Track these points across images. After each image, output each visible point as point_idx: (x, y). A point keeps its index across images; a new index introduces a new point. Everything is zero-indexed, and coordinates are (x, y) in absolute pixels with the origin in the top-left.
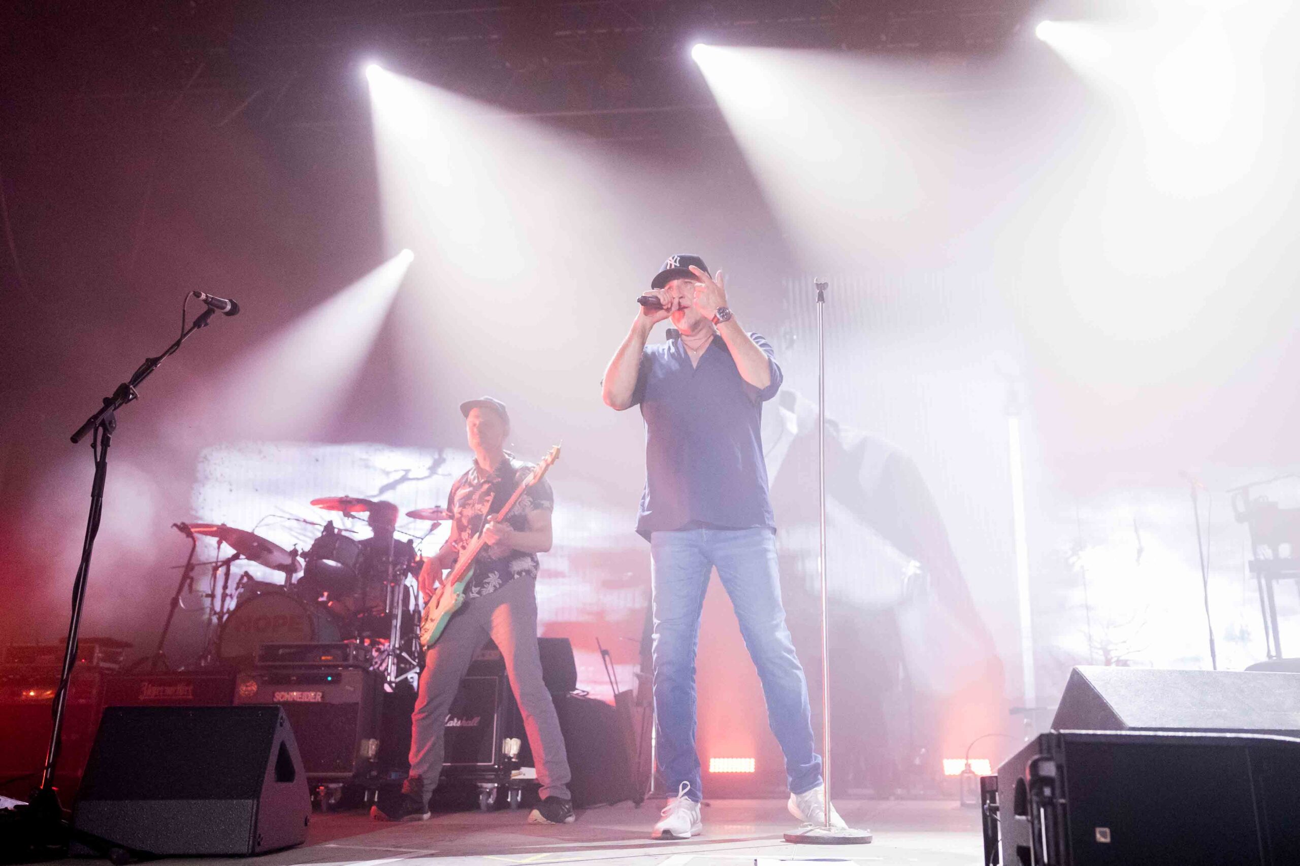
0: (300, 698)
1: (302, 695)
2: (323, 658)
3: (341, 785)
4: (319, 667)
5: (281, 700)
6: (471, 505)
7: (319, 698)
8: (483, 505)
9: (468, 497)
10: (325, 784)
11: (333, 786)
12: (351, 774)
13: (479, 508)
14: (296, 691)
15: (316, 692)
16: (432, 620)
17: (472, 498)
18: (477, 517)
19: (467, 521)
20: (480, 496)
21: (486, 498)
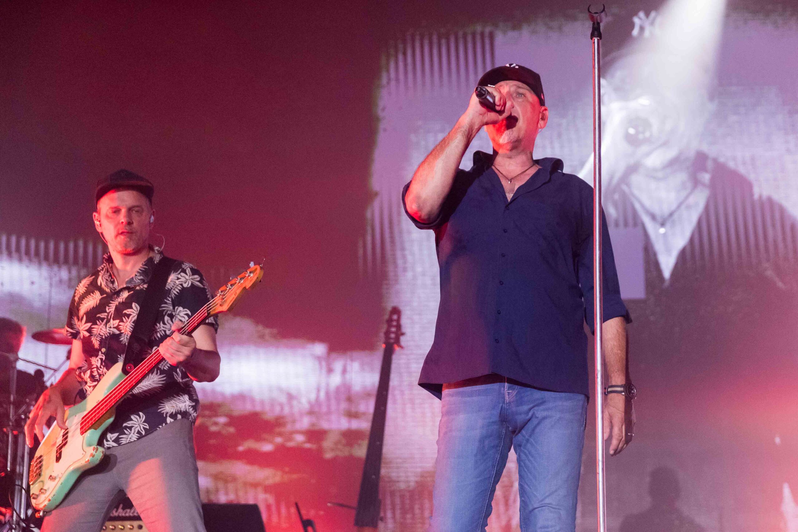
6: (105, 321)
8: (123, 321)
9: (101, 307)
13: (116, 325)
16: (51, 478)
17: (106, 312)
18: (115, 337)
19: (98, 343)
20: (117, 308)
21: (125, 311)
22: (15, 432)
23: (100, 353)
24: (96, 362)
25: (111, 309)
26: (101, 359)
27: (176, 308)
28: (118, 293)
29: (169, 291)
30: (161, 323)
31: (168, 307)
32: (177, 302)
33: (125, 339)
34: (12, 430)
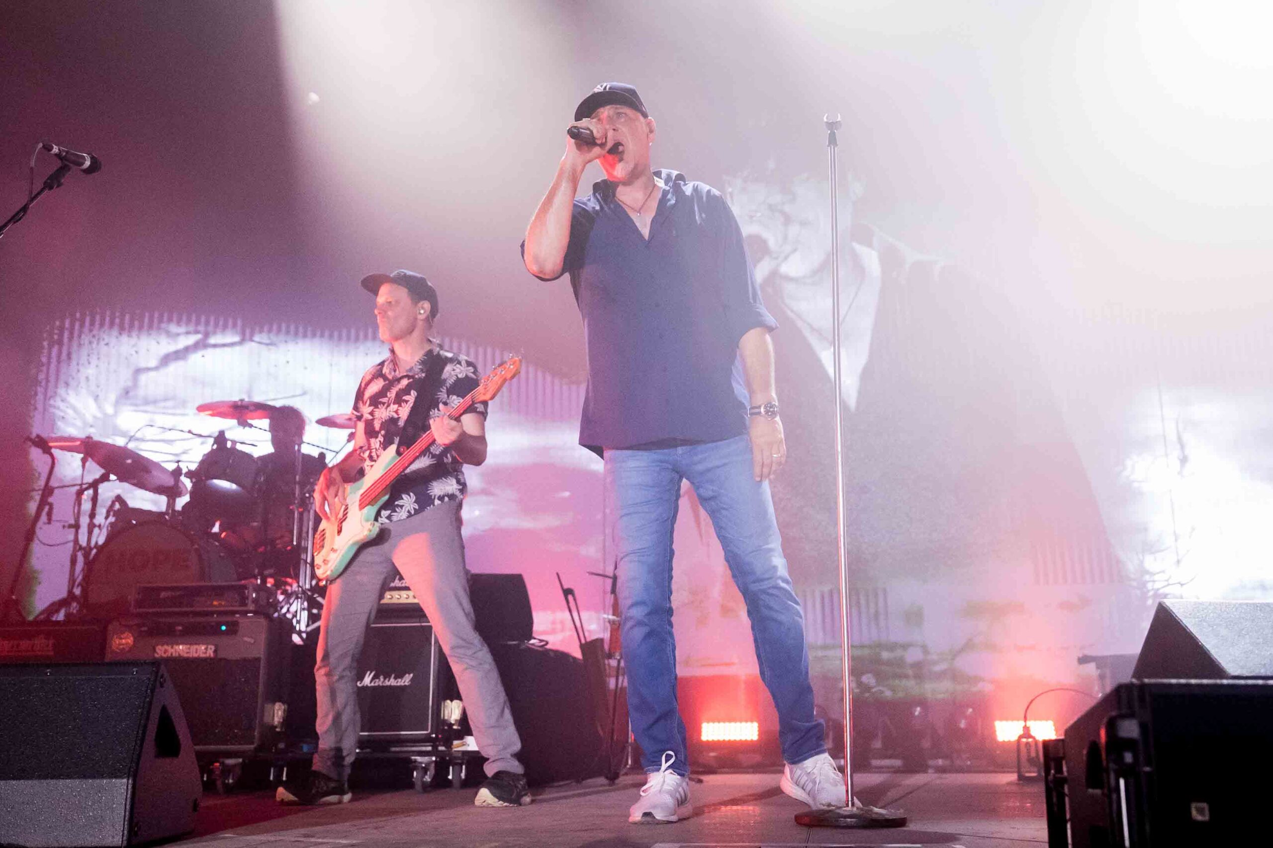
0: (187, 653)
1: (189, 648)
2: (215, 603)
3: (240, 760)
4: (211, 613)
5: (165, 656)
6: (386, 405)
7: (210, 653)
8: (400, 406)
9: (383, 393)
10: (221, 760)
11: (230, 762)
12: (252, 747)
13: (394, 410)
14: (182, 644)
15: (207, 644)
16: (333, 550)
17: (387, 397)
18: (393, 421)
19: (379, 425)
20: (397, 394)
21: (404, 398)
22: (301, 510)
23: (380, 435)
24: (376, 443)
25: (392, 394)
26: (380, 441)
27: (451, 396)
28: (399, 380)
29: (445, 380)
30: (436, 409)
31: (443, 395)
32: (450, 392)
33: (401, 423)
34: (298, 508)
